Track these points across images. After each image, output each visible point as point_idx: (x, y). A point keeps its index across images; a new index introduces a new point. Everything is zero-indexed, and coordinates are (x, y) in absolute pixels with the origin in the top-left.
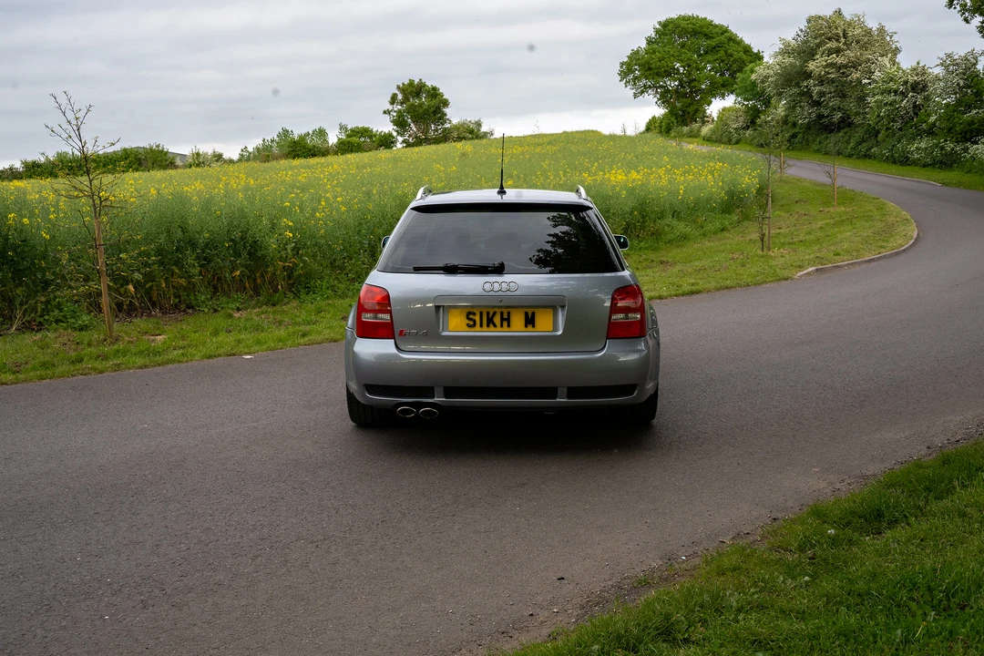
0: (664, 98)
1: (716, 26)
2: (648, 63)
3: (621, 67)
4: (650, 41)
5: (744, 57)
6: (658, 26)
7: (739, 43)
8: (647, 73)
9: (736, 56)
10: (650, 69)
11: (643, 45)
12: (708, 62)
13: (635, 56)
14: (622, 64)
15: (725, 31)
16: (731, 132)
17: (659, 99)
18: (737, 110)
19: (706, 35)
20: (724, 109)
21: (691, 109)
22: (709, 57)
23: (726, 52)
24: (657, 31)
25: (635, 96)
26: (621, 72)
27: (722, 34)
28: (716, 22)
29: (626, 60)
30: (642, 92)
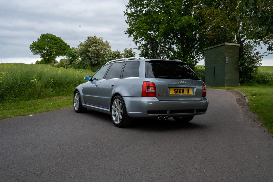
0: (42, 56)
1: (57, 37)
2: (39, 45)
3: (30, 46)
4: (39, 40)
5: (65, 46)
6: (41, 36)
7: (64, 42)
8: (38, 48)
9: (63, 46)
10: (39, 47)
11: (37, 40)
12: (55, 47)
13: (34, 43)
14: (31, 45)
15: (60, 39)
16: (65, 65)
17: (41, 56)
18: (66, 60)
19: (55, 39)
20: (62, 59)
21: (51, 59)
22: (56, 45)
23: (60, 44)
24: (41, 37)
25: (34, 54)
26: (30, 47)
27: (59, 40)
28: (57, 36)
29: (32, 44)
30: (36, 54)
